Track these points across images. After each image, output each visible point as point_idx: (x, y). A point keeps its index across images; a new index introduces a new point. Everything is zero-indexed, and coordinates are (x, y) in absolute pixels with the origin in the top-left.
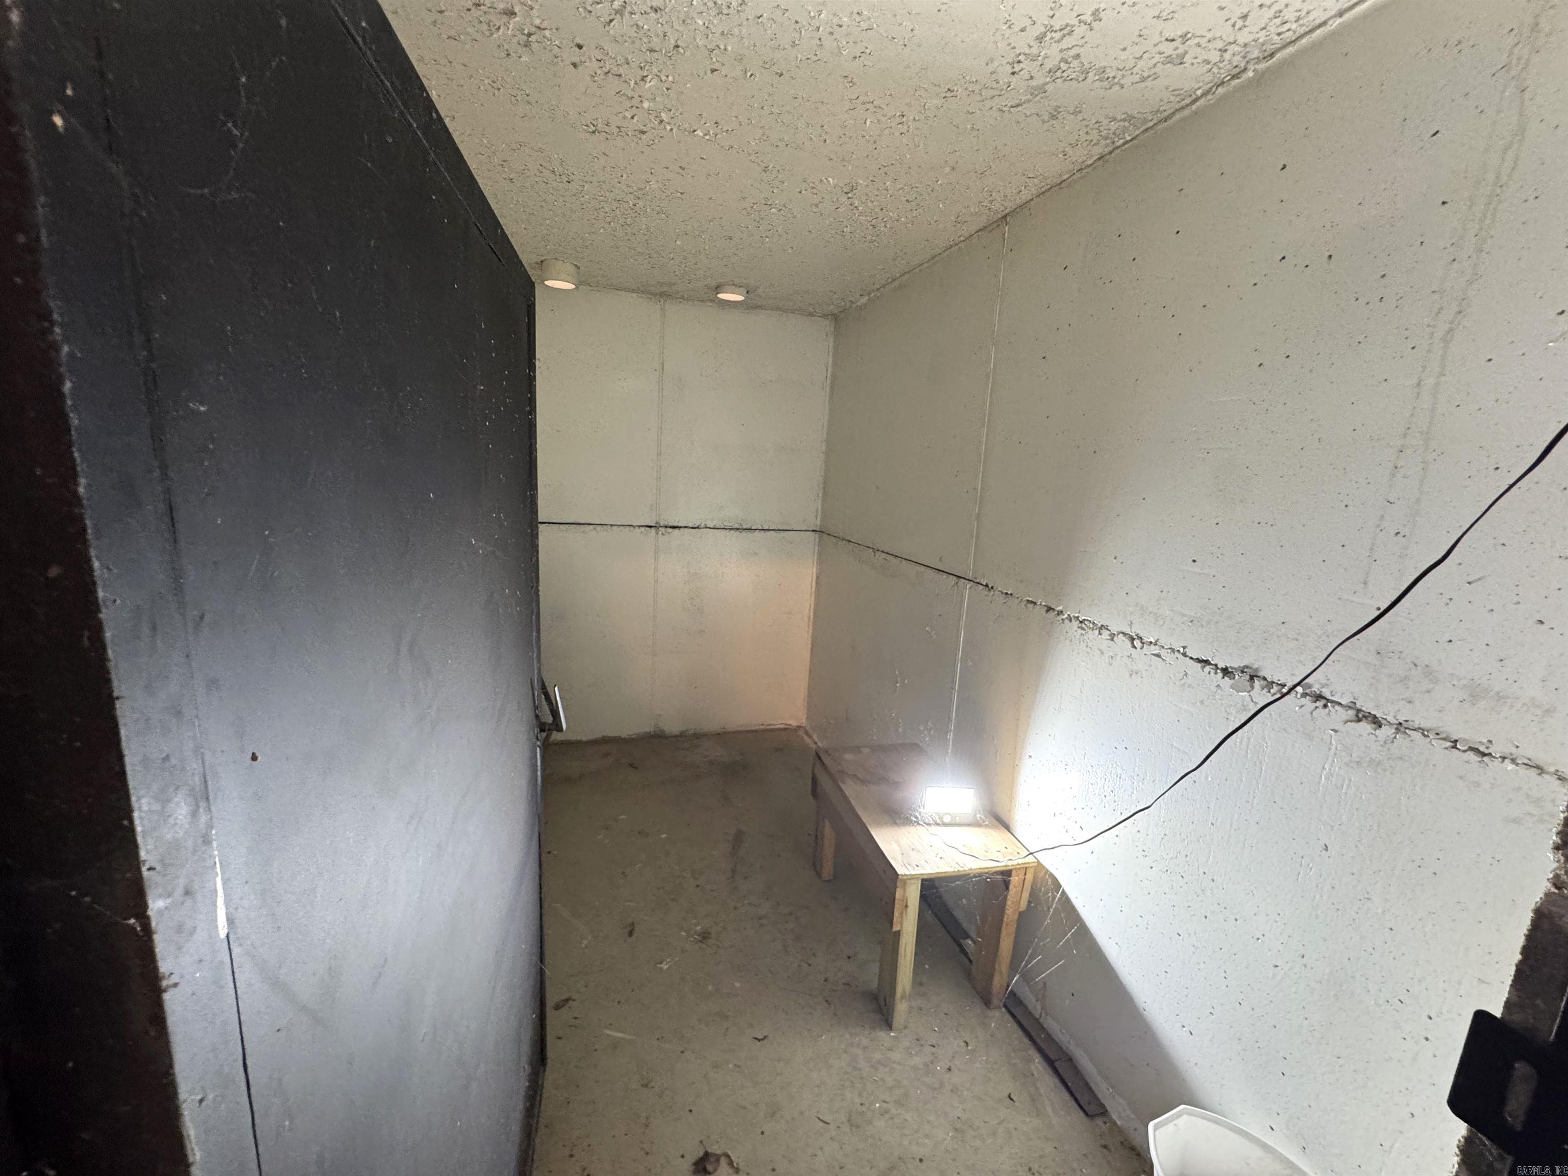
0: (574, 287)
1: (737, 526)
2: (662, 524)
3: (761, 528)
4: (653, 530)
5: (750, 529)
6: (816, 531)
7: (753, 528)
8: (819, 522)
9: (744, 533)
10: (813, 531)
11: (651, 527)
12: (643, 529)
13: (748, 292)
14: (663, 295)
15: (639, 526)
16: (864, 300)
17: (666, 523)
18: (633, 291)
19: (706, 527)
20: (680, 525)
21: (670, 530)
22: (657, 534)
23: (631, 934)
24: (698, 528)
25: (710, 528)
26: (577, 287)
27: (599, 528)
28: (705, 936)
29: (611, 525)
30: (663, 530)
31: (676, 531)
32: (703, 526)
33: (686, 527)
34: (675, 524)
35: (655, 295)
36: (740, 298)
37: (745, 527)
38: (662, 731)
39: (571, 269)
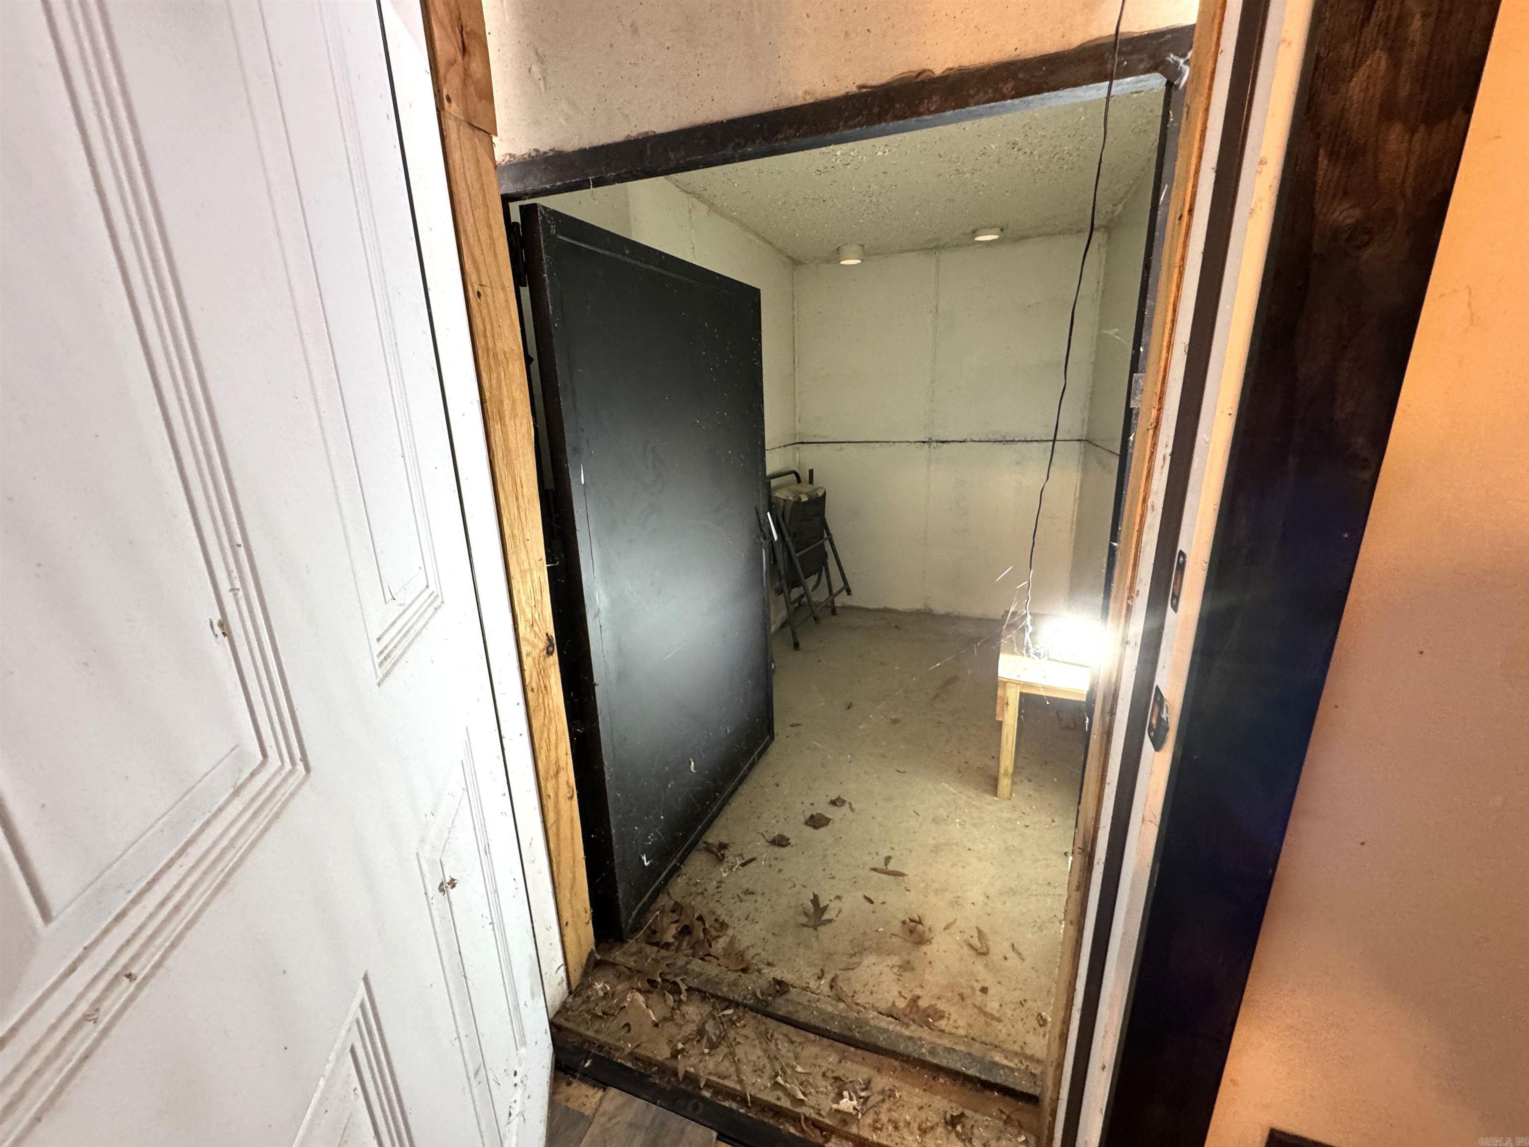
0: (859, 261)
1: (1000, 439)
2: (934, 440)
3: (1024, 439)
4: (926, 445)
5: (1014, 441)
6: (1081, 440)
7: (1016, 439)
8: (1085, 433)
9: (1008, 446)
10: (1078, 440)
11: (924, 442)
12: (918, 444)
13: (1002, 230)
14: (936, 247)
15: (915, 442)
16: (1120, 207)
17: (937, 439)
18: (913, 251)
19: (972, 441)
20: (949, 439)
21: (941, 444)
22: (930, 447)
23: (849, 708)
24: (964, 441)
25: (975, 441)
26: (862, 261)
27: (884, 444)
29: (893, 442)
30: (935, 444)
31: (946, 445)
32: (969, 439)
33: (953, 441)
34: (945, 439)
35: (931, 249)
36: (995, 237)
37: (1008, 439)
38: (930, 610)
39: (859, 248)
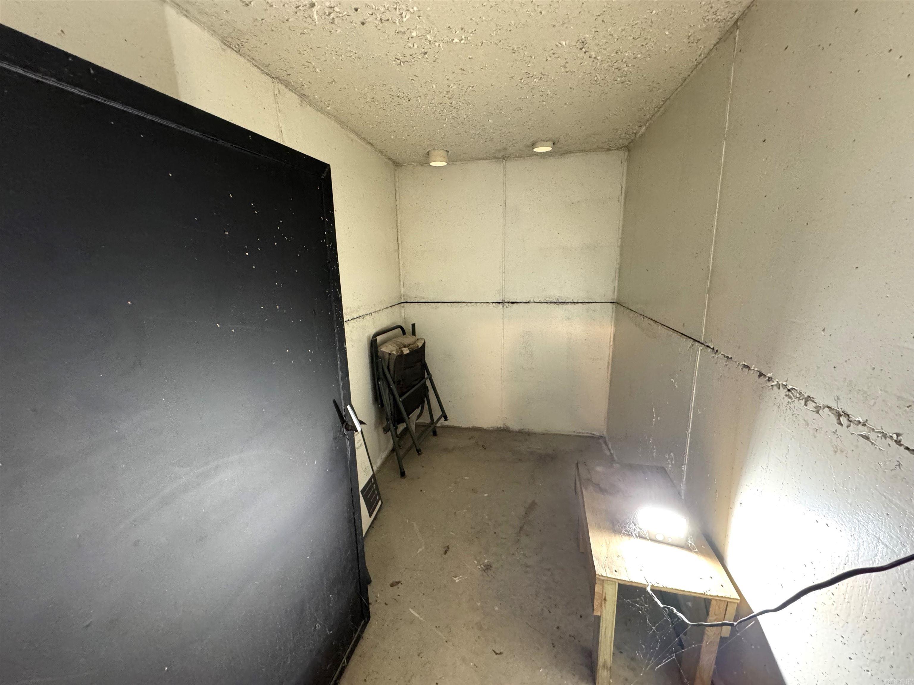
0: (445, 164)
1: (555, 301)
2: (506, 301)
3: (572, 301)
4: (501, 305)
5: (564, 303)
6: (614, 303)
7: (566, 302)
8: (615, 297)
9: (560, 306)
10: (611, 302)
11: (499, 303)
12: (494, 304)
13: (554, 144)
14: (504, 157)
15: (492, 303)
16: (643, 129)
17: (509, 300)
18: (486, 159)
19: (534, 302)
20: (518, 301)
21: (510, 304)
22: (503, 307)
23: (446, 552)
24: (529, 302)
25: (537, 303)
26: (448, 163)
27: (469, 304)
28: (488, 568)
29: (476, 302)
30: (507, 304)
31: (515, 305)
32: (532, 301)
33: (521, 302)
34: (514, 301)
35: (499, 158)
36: (549, 149)
37: (560, 301)
38: (508, 428)
39: (444, 153)
